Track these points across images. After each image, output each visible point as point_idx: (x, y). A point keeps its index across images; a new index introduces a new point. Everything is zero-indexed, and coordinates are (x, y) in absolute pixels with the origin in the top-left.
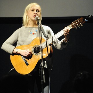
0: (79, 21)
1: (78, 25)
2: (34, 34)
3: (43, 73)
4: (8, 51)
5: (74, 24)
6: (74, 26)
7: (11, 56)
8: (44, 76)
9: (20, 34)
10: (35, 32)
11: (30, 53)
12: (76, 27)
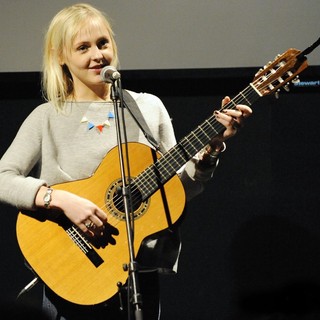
0: (282, 65)
3: (135, 296)
8: (138, 310)
10: (107, 122)
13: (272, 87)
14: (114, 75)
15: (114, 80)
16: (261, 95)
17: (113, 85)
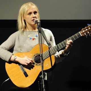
0: (89, 28)
1: (88, 33)
2: (34, 39)
3: (44, 86)
4: (4, 57)
5: (84, 31)
6: (84, 34)
7: (6, 63)
8: (44, 90)
9: (17, 38)
11: (32, 61)
12: (86, 35)
13: (85, 34)
14: (38, 21)
15: (38, 23)
16: (81, 36)
17: (38, 24)
